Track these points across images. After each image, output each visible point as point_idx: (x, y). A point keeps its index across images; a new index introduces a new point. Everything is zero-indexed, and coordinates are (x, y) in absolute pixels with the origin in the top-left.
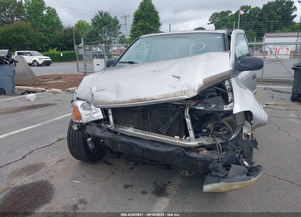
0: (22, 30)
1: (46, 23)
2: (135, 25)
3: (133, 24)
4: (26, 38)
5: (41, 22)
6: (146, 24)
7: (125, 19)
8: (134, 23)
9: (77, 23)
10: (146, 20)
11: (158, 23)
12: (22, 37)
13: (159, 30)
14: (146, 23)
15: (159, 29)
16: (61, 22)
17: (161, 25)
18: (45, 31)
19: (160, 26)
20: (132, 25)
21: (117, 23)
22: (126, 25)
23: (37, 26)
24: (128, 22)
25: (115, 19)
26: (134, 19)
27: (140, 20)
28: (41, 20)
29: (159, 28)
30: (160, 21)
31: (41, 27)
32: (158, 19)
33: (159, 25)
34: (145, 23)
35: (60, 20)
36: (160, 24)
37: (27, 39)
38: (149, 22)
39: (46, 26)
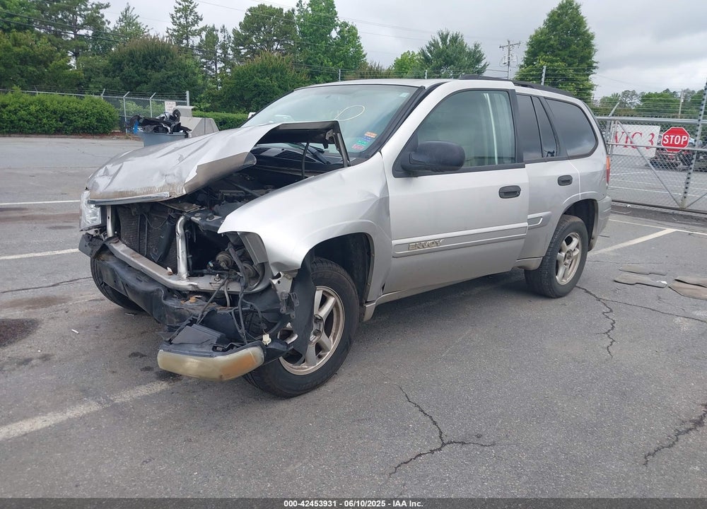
0: (274, 70)
1: (333, 57)
2: (528, 65)
3: (522, 63)
4: (279, 87)
5: (324, 53)
6: (556, 64)
7: (509, 50)
8: (526, 62)
9: (400, 58)
10: (556, 56)
11: (587, 64)
12: (271, 84)
13: (588, 80)
14: (557, 61)
15: (590, 76)
16: (364, 56)
17: (595, 68)
18: (328, 74)
19: (594, 71)
20: (521, 66)
21: (479, 60)
22: (509, 65)
23: (314, 61)
24: (515, 57)
25: (475, 51)
26: (528, 52)
27: (542, 53)
28: (323, 50)
29: (588, 75)
30: (595, 58)
31: (322, 64)
32: (590, 53)
33: (590, 68)
34: (552, 61)
35: (363, 52)
36: (595, 65)
37: (279, 90)
38: (563, 60)
39: (331, 63)
